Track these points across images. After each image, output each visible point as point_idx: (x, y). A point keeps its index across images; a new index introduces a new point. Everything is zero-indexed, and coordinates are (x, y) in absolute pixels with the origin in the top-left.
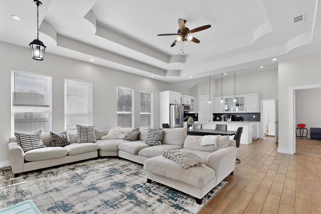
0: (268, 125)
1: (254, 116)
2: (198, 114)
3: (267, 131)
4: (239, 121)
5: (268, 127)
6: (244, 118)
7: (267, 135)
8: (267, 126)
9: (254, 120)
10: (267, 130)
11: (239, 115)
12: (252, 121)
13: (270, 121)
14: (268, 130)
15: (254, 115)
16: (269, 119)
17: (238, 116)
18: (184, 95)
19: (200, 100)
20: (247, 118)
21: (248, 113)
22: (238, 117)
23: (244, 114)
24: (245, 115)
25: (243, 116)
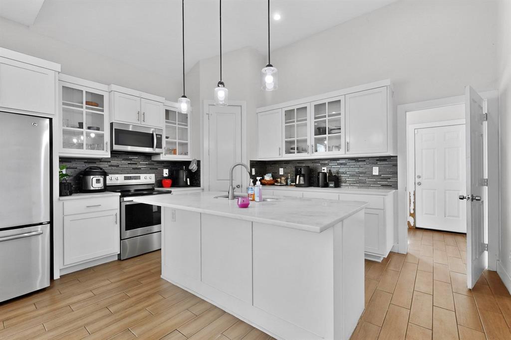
0: (414, 195)
1: (376, 171)
2: (198, 163)
3: (413, 215)
4: (326, 185)
5: (414, 203)
6: (343, 177)
7: (412, 224)
8: (412, 200)
9: (375, 183)
10: (412, 212)
11: (327, 165)
12: (369, 187)
13: (419, 184)
14: (414, 209)
15: (376, 164)
16: (419, 177)
17: (325, 169)
18: (114, 87)
19: (206, 117)
20: (352, 176)
21: (356, 159)
22: (325, 174)
23: (344, 161)
24: (345, 164)
25: (341, 170)
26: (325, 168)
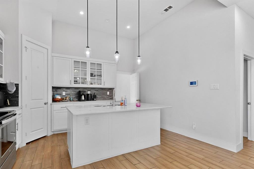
1: (108, 93)
9: (108, 98)
11: (90, 90)
25: (96, 93)
26: (89, 92)
